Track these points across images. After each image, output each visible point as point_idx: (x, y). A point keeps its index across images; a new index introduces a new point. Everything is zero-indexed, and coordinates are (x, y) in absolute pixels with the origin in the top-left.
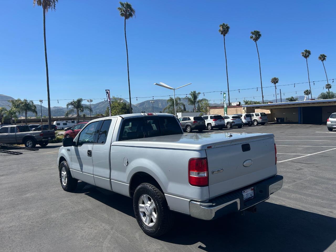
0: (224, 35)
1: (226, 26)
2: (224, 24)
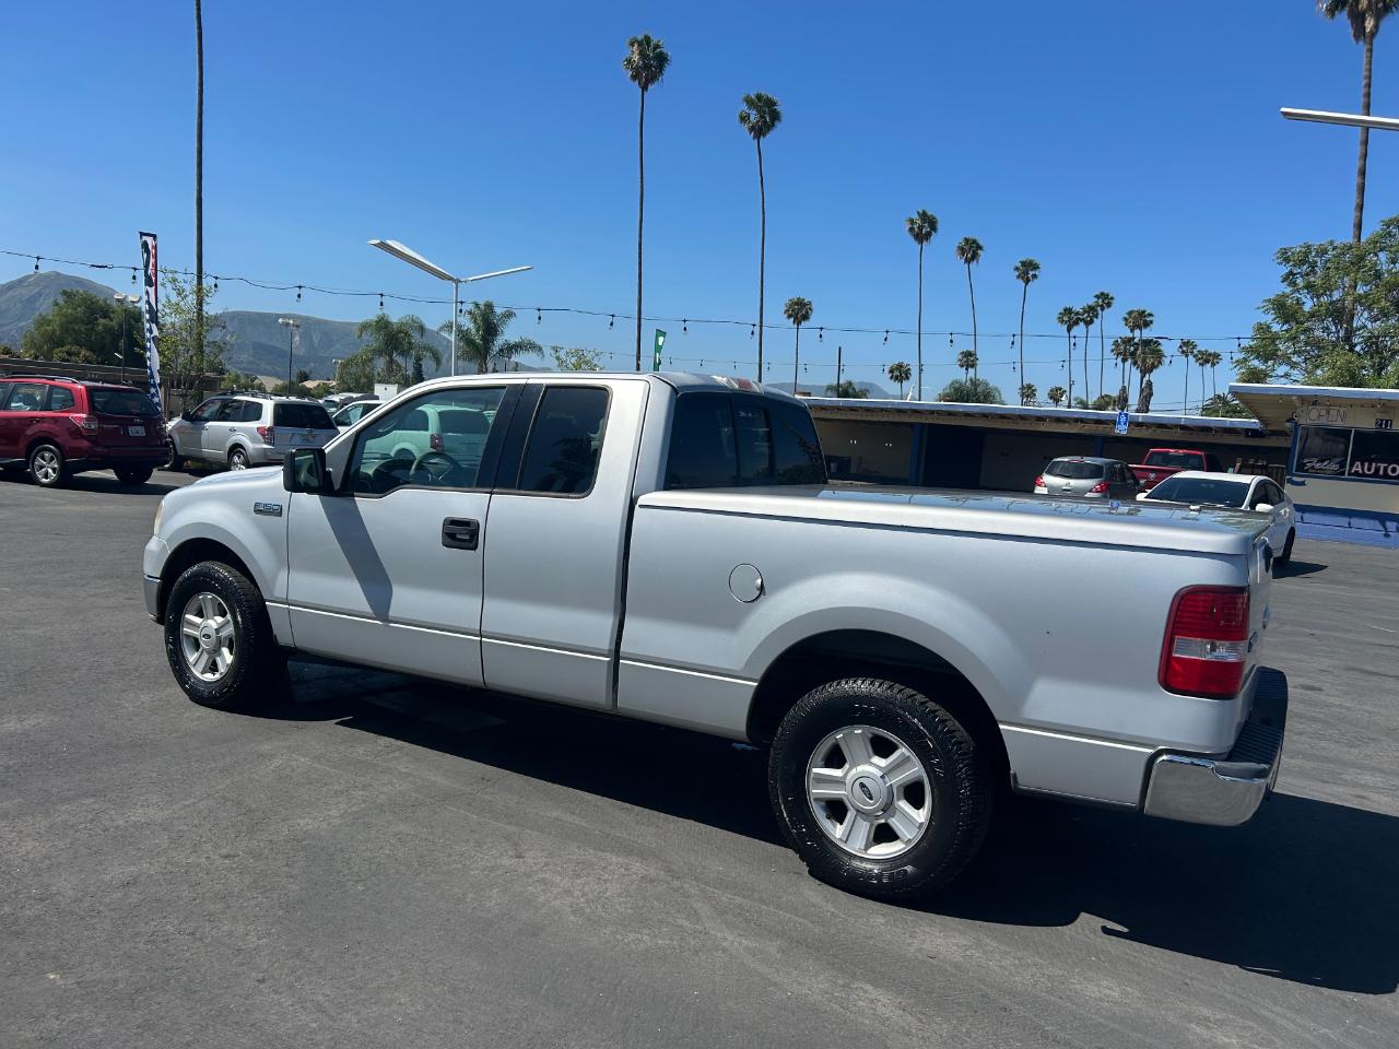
0: (644, 88)
1: (655, 49)
2: (647, 39)
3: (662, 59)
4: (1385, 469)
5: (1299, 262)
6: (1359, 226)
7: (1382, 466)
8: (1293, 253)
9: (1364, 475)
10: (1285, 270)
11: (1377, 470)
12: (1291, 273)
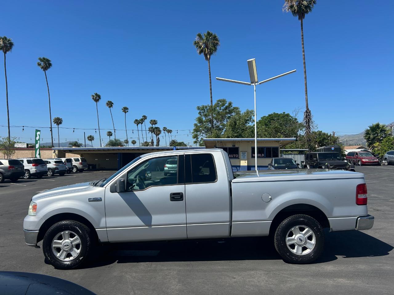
0: (5, 53)
1: (8, 41)
2: (6, 38)
3: (11, 44)
4: (235, 156)
5: (202, 109)
6: (212, 101)
7: (235, 155)
8: (200, 107)
9: (231, 157)
10: (199, 111)
11: (234, 156)
12: (200, 112)
